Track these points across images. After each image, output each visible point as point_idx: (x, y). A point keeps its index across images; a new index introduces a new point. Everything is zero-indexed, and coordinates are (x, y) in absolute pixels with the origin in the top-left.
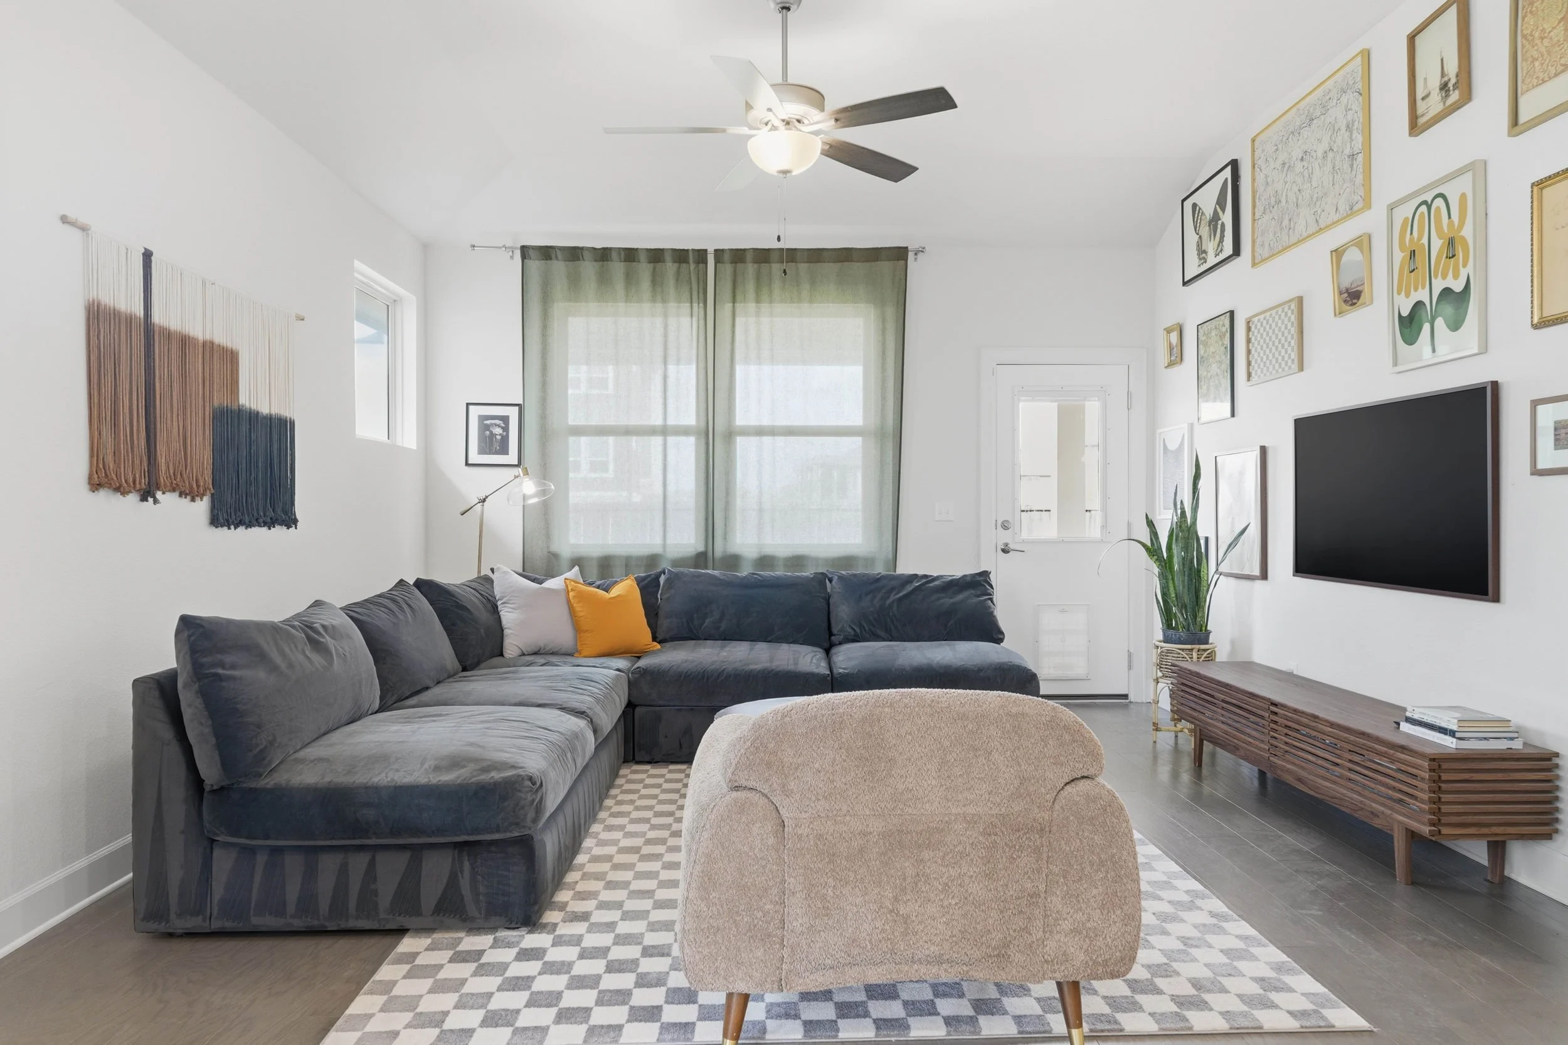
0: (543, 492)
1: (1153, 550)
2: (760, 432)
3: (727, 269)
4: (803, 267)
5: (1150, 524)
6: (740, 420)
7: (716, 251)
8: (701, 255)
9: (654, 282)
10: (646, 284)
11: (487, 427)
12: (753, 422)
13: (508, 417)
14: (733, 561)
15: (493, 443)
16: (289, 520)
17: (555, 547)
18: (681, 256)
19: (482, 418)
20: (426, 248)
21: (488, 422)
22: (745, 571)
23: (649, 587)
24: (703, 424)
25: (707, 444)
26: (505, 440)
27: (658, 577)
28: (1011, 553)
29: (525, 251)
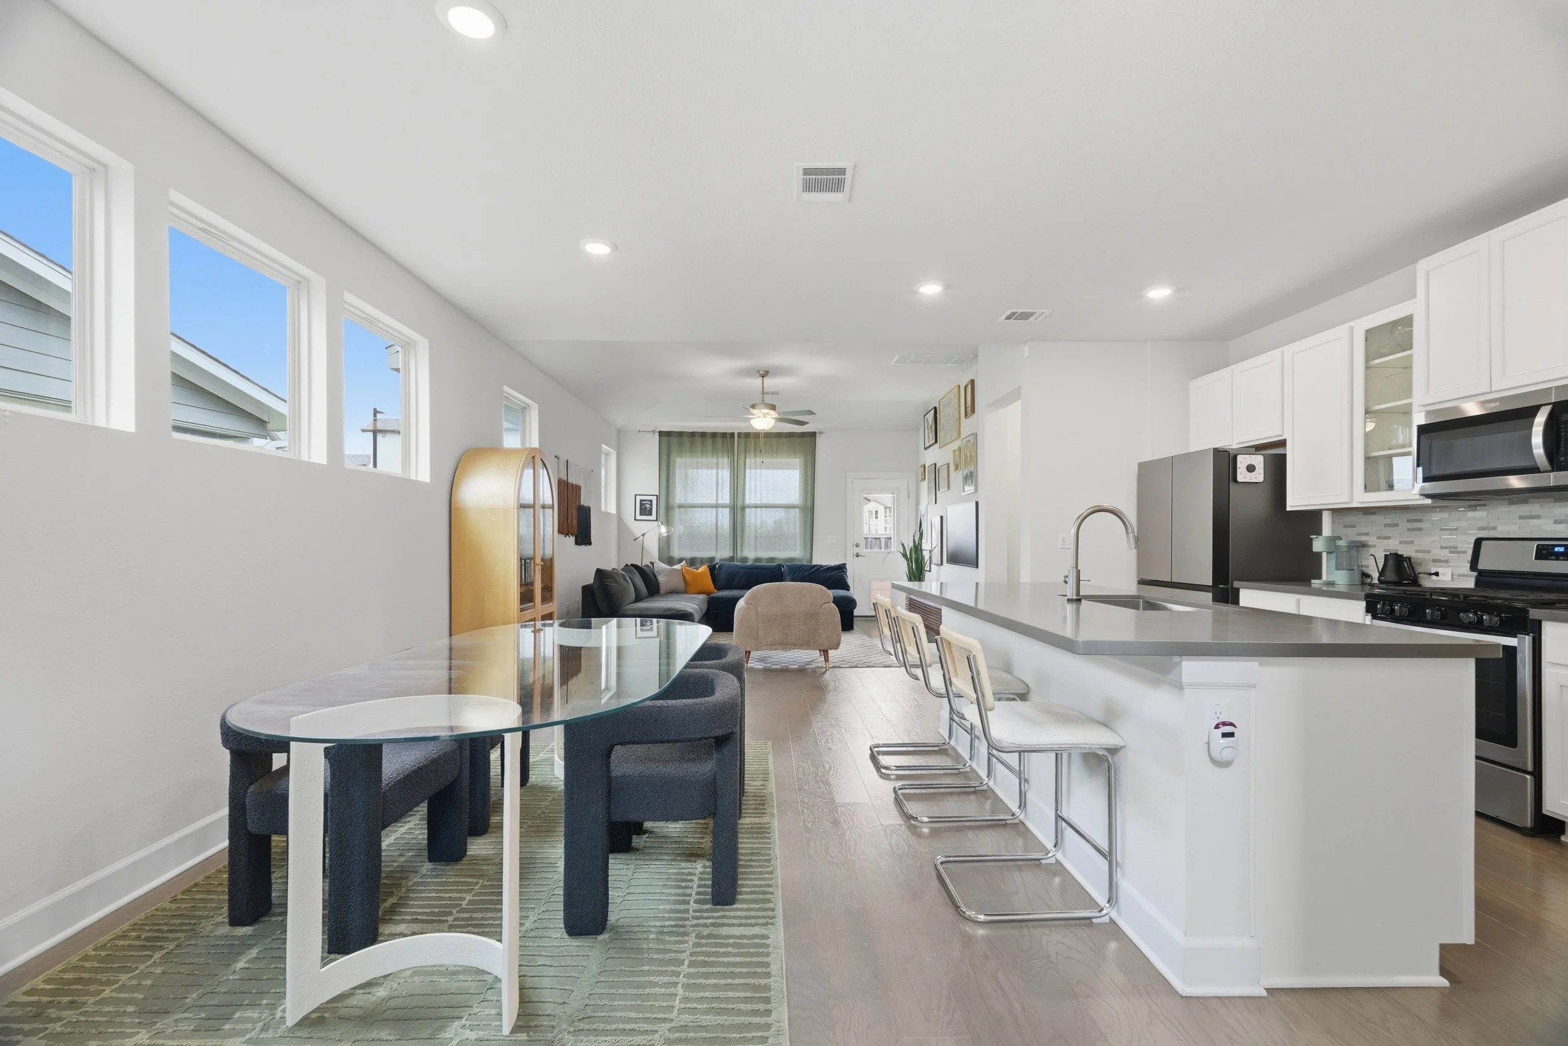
0: (668, 532)
1: (904, 555)
2: (756, 506)
3: (743, 440)
4: (774, 440)
5: (903, 545)
6: (747, 502)
7: (738, 433)
8: (732, 435)
9: (713, 447)
10: (710, 447)
11: (644, 505)
12: (753, 502)
13: (652, 500)
14: (745, 559)
15: (645, 509)
16: (590, 544)
17: (672, 554)
18: (724, 435)
19: (641, 501)
20: (619, 431)
21: (644, 502)
22: (750, 563)
23: (712, 569)
24: (732, 504)
25: (734, 512)
26: (651, 509)
27: (715, 566)
28: (860, 557)
29: (661, 433)
